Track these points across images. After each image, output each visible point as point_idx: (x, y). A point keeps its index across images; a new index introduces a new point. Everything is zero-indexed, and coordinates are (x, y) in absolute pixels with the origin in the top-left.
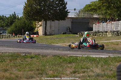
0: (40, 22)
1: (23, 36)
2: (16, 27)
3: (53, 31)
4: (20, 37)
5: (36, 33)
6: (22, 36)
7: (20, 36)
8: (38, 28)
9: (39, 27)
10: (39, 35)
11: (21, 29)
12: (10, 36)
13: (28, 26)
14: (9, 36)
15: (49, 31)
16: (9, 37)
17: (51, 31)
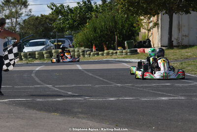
0: (154, 16)
2: (95, 30)
5: (145, 42)
8: (149, 30)
9: (151, 28)
11: (106, 35)
13: (123, 26)
16: (83, 55)
17: (180, 36)
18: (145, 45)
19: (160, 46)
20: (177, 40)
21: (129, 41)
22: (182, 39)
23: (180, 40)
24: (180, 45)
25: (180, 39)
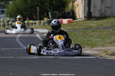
1: (37, 22)
3: (107, 9)
4: (32, 24)
5: (69, 13)
6: (35, 23)
7: (31, 21)
10: (78, 17)
12: (10, 23)
14: (8, 22)
15: (99, 7)
17: (103, 8)
18: (68, 16)
19: (83, 17)
20: (100, 11)
21: (53, 12)
22: (106, 11)
23: (103, 12)
24: (103, 16)
25: (103, 10)
